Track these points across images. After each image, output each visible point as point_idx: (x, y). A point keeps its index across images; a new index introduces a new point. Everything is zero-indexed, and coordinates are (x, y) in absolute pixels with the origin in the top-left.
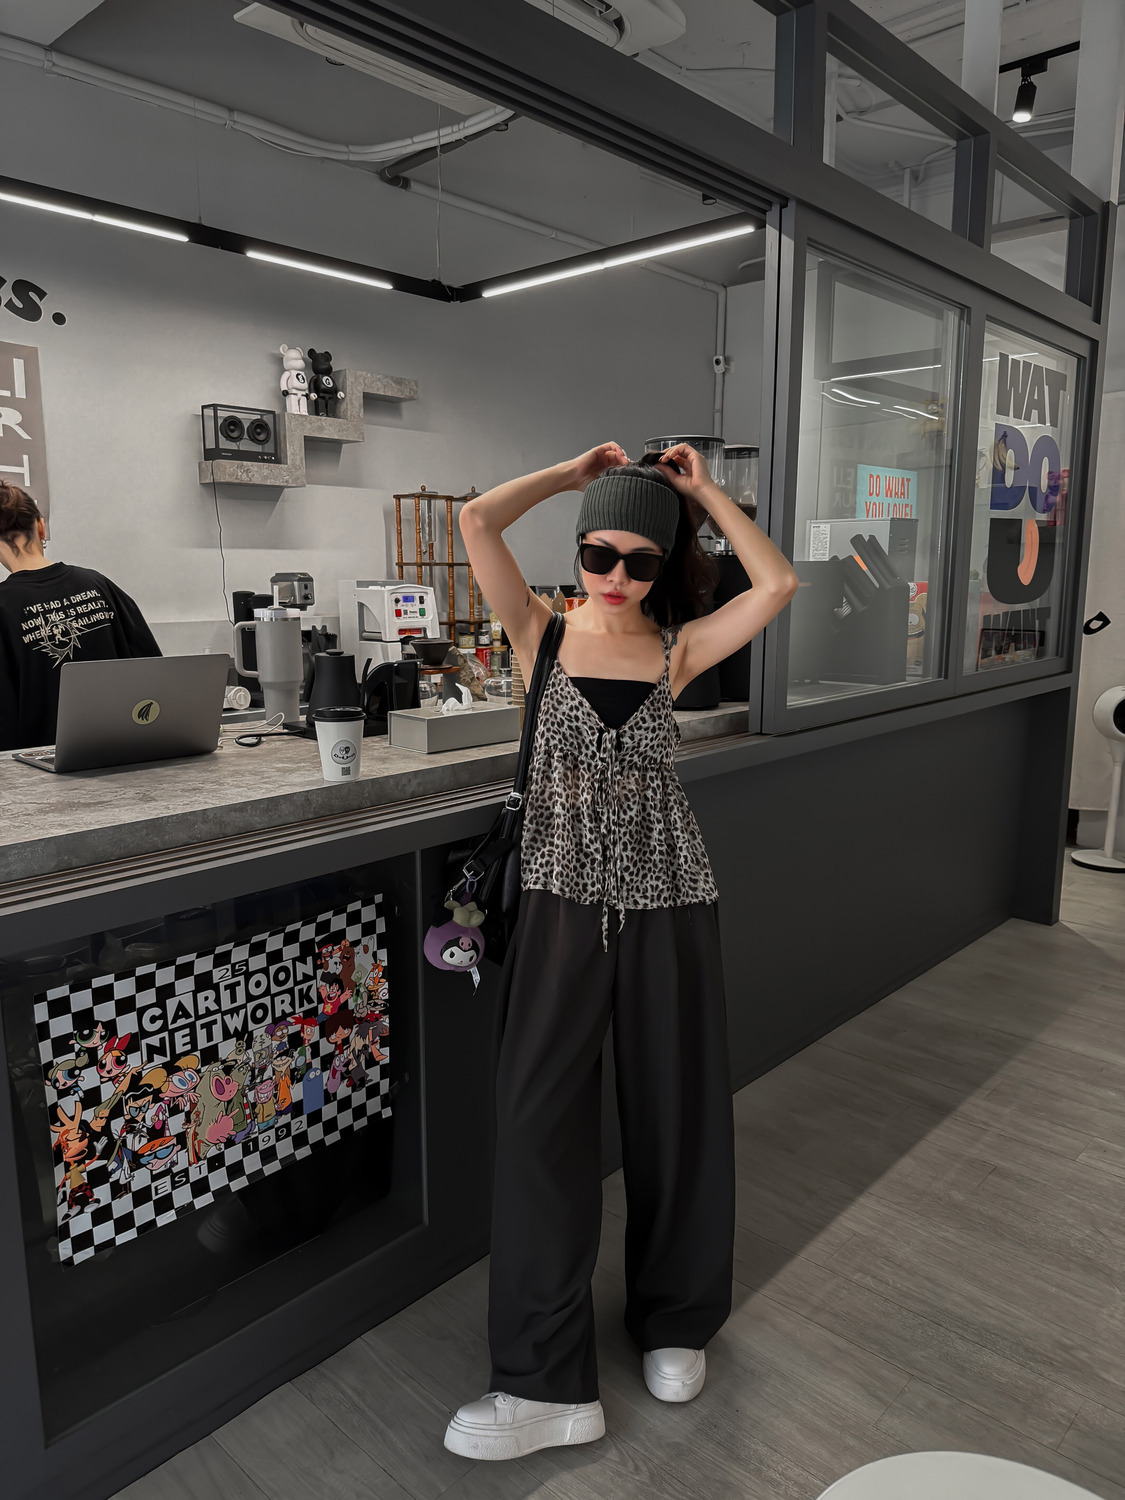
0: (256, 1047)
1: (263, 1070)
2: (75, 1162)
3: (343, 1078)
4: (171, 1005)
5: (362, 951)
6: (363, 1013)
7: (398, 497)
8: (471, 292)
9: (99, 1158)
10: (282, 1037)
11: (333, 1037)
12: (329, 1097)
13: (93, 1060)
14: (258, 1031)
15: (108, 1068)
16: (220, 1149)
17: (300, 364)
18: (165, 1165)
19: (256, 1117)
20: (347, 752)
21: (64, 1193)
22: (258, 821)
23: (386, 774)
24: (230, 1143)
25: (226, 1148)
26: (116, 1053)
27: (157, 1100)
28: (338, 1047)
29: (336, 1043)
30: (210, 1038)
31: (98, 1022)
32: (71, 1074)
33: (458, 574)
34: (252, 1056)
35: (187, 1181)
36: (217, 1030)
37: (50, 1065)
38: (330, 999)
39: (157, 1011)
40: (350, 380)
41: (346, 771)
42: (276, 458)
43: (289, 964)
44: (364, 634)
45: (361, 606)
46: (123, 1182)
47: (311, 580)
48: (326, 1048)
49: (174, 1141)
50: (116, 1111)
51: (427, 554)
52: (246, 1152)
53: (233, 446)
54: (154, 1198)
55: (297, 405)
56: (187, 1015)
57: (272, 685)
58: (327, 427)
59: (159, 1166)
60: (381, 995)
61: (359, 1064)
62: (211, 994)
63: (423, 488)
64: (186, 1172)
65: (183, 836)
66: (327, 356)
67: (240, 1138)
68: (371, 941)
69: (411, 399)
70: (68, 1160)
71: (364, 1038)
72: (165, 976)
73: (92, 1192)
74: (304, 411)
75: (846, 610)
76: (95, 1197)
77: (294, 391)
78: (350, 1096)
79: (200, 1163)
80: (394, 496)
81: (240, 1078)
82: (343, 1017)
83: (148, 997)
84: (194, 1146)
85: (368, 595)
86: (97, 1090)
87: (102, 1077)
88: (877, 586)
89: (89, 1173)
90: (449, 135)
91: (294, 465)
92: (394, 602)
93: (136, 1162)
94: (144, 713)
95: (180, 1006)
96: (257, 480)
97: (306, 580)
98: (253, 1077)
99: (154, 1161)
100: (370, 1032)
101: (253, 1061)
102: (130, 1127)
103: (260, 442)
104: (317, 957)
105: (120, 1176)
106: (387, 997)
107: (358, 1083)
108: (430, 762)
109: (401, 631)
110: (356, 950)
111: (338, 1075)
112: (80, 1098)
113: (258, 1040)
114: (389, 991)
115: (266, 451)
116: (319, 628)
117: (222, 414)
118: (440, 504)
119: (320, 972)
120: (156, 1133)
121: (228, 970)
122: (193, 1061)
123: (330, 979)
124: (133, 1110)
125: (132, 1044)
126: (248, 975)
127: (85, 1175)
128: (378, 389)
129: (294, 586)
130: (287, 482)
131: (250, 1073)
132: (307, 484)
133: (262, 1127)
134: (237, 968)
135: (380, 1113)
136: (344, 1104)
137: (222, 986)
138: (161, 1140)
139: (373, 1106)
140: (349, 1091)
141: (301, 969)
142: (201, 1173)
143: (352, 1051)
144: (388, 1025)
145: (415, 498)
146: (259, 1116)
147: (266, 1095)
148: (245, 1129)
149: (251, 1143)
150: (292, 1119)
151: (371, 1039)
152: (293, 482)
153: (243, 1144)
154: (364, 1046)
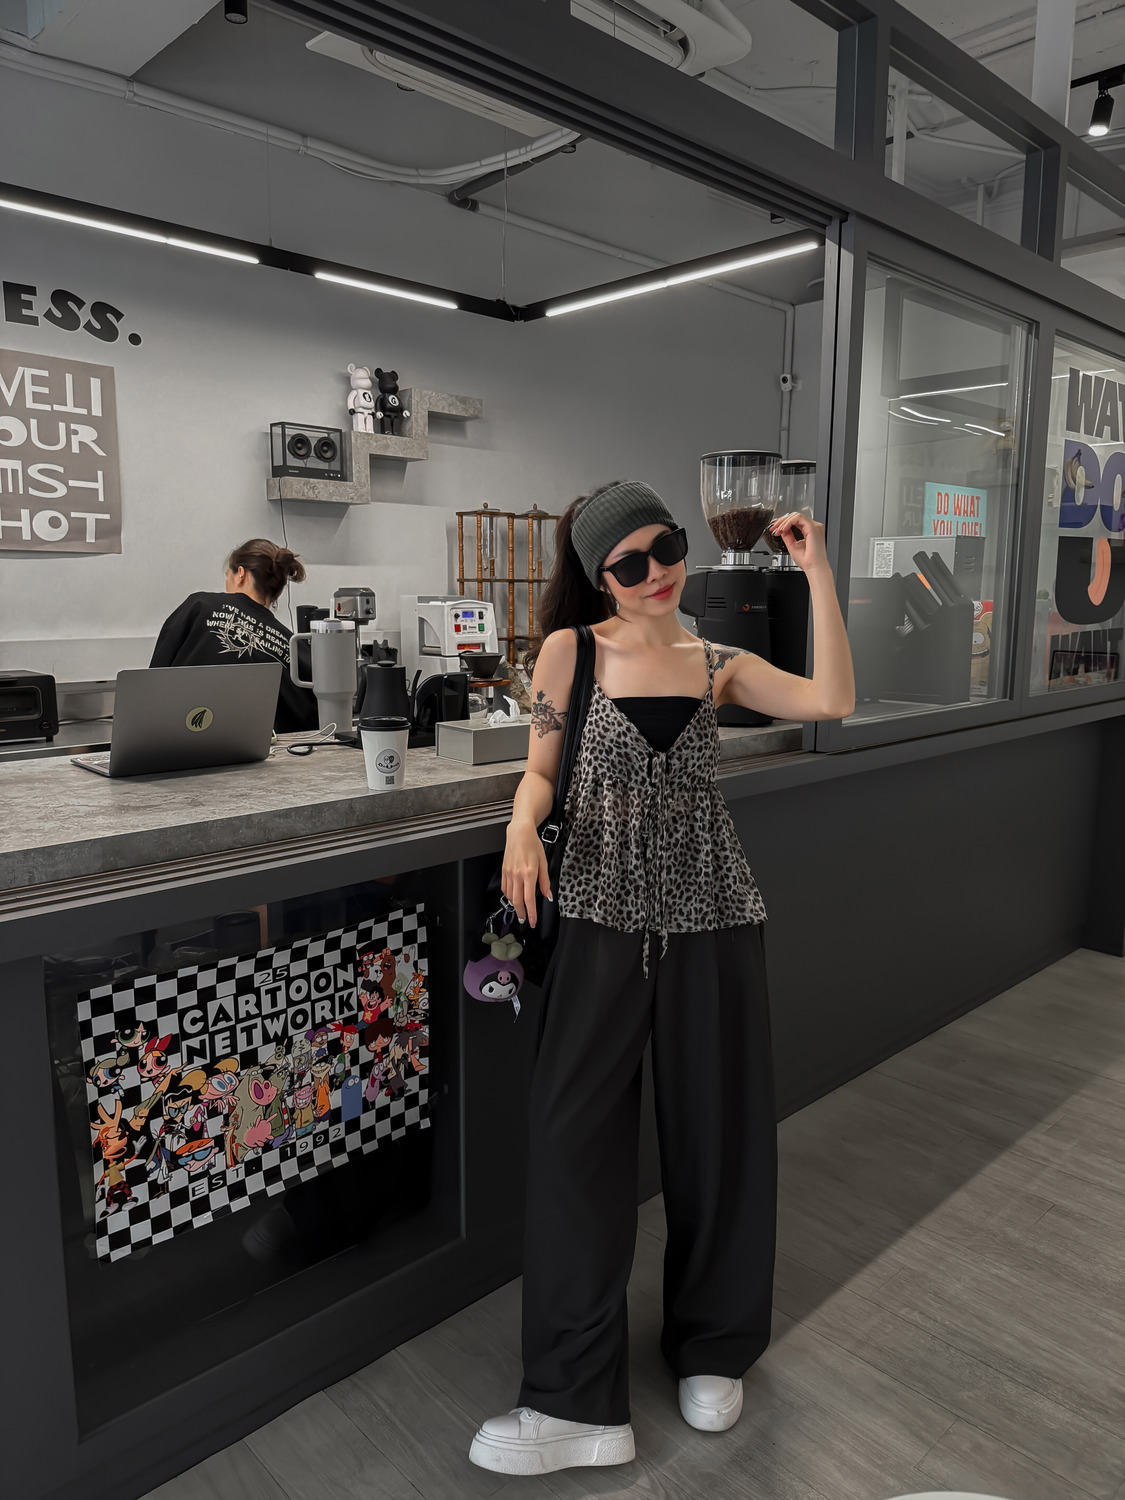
0: (296, 1052)
1: (302, 1076)
2: (114, 1160)
3: (382, 1087)
4: (212, 1007)
5: (403, 960)
6: (403, 1022)
7: (460, 515)
8: (534, 311)
9: (138, 1157)
10: (321, 1043)
11: (373, 1045)
12: (367, 1106)
13: (134, 1060)
14: (298, 1036)
15: (148, 1068)
16: (257, 1153)
17: (367, 383)
18: (203, 1166)
19: (294, 1123)
20: (391, 762)
21: (103, 1190)
22: (301, 827)
23: (429, 784)
24: (267, 1147)
25: (263, 1153)
26: (157, 1054)
27: (195, 1101)
28: (377, 1055)
29: (376, 1051)
30: (250, 1041)
31: (140, 1022)
32: (112, 1072)
33: (519, 591)
34: (291, 1061)
35: (224, 1184)
36: (257, 1034)
37: (91, 1063)
38: (370, 1006)
39: (198, 1014)
40: (415, 400)
41: (390, 781)
42: (342, 475)
43: (330, 971)
44: (424, 649)
45: (422, 621)
46: (160, 1181)
47: (373, 595)
48: (365, 1056)
49: (212, 1143)
50: (155, 1112)
51: (488, 570)
52: (284, 1157)
53: (299, 463)
54: (192, 1199)
55: (364, 424)
56: (228, 1019)
57: (326, 696)
58: (392, 446)
59: (197, 1167)
60: (421, 1005)
61: (398, 1073)
62: (252, 998)
63: (486, 506)
65: (228, 840)
66: (394, 376)
67: (278, 1142)
68: (412, 951)
69: (475, 418)
70: (107, 1158)
71: (404, 1048)
72: (206, 979)
73: (130, 1191)
74: (370, 429)
75: (908, 628)
76: (133, 1196)
77: (361, 410)
78: (389, 1105)
79: (238, 1166)
80: (457, 514)
81: (279, 1083)
82: (383, 1025)
83: (189, 999)
84: (231, 1149)
85: (427, 610)
86: (137, 1090)
87: (142, 1077)
88: (941, 604)
89: (128, 1172)
90: (516, 157)
91: (359, 483)
92: (453, 618)
93: (174, 1161)
94: (198, 720)
95: (221, 1009)
96: (324, 497)
97: (368, 595)
98: (292, 1083)
99: (191, 1163)
100: (410, 1041)
101: (292, 1066)
102: (169, 1128)
103: (326, 460)
104: (358, 964)
105: (159, 1175)
106: (427, 1007)
108: (475, 773)
109: (460, 646)
110: (397, 958)
111: (377, 1083)
112: (121, 1097)
113: (298, 1045)
114: (429, 1002)
115: (333, 468)
116: (380, 642)
117: (290, 432)
118: (502, 522)
119: (360, 980)
120: (195, 1134)
121: (269, 974)
122: (231, 1064)
123: (371, 987)
124: (172, 1111)
125: (172, 1045)
126: (289, 981)
127: (123, 1173)
128: (443, 408)
129: (356, 601)
130: (352, 499)
131: (289, 1078)
132: (372, 501)
133: (300, 1133)
134: (278, 973)
135: (418, 1124)
136: (383, 1113)
137: (263, 990)
138: (201, 1141)
139: (412, 1116)
140: (388, 1100)
141: (342, 976)
142: (238, 1176)
143: (392, 1060)
144: (428, 1035)
145: (477, 516)
146: (297, 1122)
147: (304, 1101)
148: (283, 1134)
149: (289, 1148)
150: (330, 1126)
151: (411, 1049)
152: (358, 499)
153: (280, 1149)
154: (404, 1055)
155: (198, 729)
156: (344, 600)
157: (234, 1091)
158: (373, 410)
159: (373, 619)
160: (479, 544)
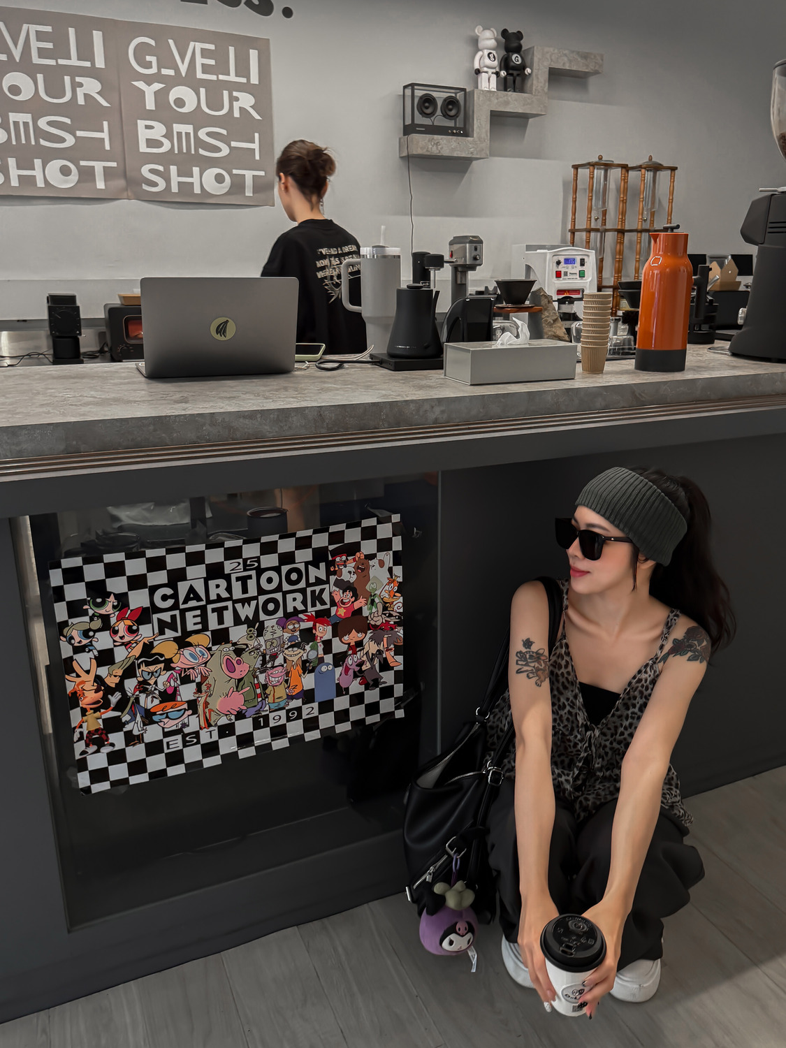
0: (268, 635)
1: (274, 657)
2: (91, 709)
3: (355, 676)
4: (183, 588)
5: (377, 565)
6: (379, 620)
7: (576, 167)
9: (114, 710)
10: (294, 630)
11: (346, 638)
12: (341, 691)
13: (106, 625)
14: (270, 622)
15: (121, 634)
16: (230, 720)
18: (177, 725)
19: (267, 697)
21: (81, 733)
22: (268, 429)
24: (240, 716)
25: (236, 720)
26: (129, 622)
27: (168, 668)
28: (350, 647)
29: (349, 644)
30: (221, 621)
31: (110, 593)
32: (86, 634)
33: (630, 242)
34: (262, 642)
35: (198, 742)
36: (228, 617)
37: (65, 624)
38: (343, 603)
39: (169, 591)
40: (537, 57)
42: (465, 132)
43: (302, 567)
45: (528, 266)
46: (136, 732)
47: (481, 242)
48: (338, 646)
49: (185, 706)
50: (130, 672)
51: (600, 221)
52: (257, 726)
53: (427, 121)
54: (166, 751)
55: (488, 83)
56: (199, 599)
57: (370, 320)
58: (514, 102)
59: (171, 725)
60: (395, 608)
61: (373, 667)
62: (223, 583)
63: (600, 158)
64: (197, 734)
65: (191, 436)
66: (519, 36)
67: (251, 712)
68: (387, 557)
69: (596, 73)
70: (84, 706)
71: (379, 644)
72: (176, 561)
73: (108, 737)
74: (493, 85)
76: (110, 741)
77: (485, 69)
78: (363, 693)
79: (211, 729)
80: (573, 166)
81: (251, 661)
82: (357, 620)
83: (158, 577)
84: (205, 713)
85: (534, 258)
86: (111, 652)
87: (114, 641)
89: (105, 721)
91: (479, 138)
92: (555, 264)
93: (149, 718)
94: (221, 329)
95: (192, 589)
96: (445, 152)
97: (476, 242)
98: (264, 662)
99: (166, 720)
100: (385, 639)
101: (264, 647)
102: (143, 687)
103: (450, 117)
104: (329, 564)
105: (135, 727)
106: (401, 610)
109: (560, 292)
110: (371, 563)
111: (351, 672)
112: (95, 656)
113: (270, 629)
114: (403, 606)
115: (456, 125)
117: (419, 93)
118: (615, 174)
119: (333, 579)
120: (168, 697)
121: (239, 564)
122: (204, 639)
123: (345, 586)
124: (145, 674)
125: (144, 616)
126: (260, 571)
127: (100, 721)
128: (564, 64)
129: (466, 248)
130: (472, 153)
131: (261, 658)
132: (491, 156)
133: (273, 706)
134: (248, 563)
135: (393, 713)
136: (357, 699)
137: (233, 577)
138: (174, 703)
139: (387, 706)
140: (361, 689)
141: (314, 573)
142: (211, 737)
143: (366, 653)
144: (402, 636)
145: (591, 168)
146: (270, 697)
147: (277, 679)
148: (255, 706)
149: (262, 719)
150: (303, 704)
151: (386, 646)
152: (477, 154)
153: (253, 719)
154: (378, 651)
155: (223, 338)
156: (456, 247)
157: (206, 663)
158: (498, 70)
159: (480, 265)
160: (590, 195)
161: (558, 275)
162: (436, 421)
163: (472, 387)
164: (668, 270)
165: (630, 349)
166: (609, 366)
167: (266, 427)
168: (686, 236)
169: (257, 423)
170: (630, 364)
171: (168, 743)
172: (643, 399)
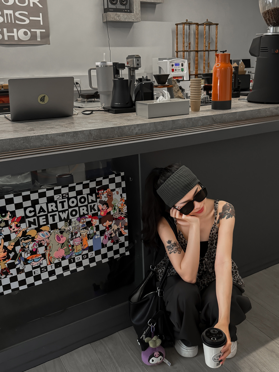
0: (73, 225)
1: (76, 234)
2: (2, 260)
4: (38, 207)
5: (116, 193)
6: (117, 216)
7: (177, 25)
9: (12, 259)
10: (83, 222)
11: (105, 224)
12: (103, 246)
13: (7, 225)
14: (74, 219)
15: (13, 228)
16: (59, 260)
18: (38, 264)
19: (74, 250)
24: (63, 259)
25: (62, 260)
26: (16, 223)
27: (33, 241)
28: (106, 228)
29: (106, 226)
30: (54, 220)
31: (8, 211)
34: (71, 228)
35: (47, 271)
36: (57, 218)
38: (103, 210)
39: (32, 209)
42: (130, 11)
43: (86, 196)
45: (160, 68)
46: (21, 268)
47: (140, 57)
48: (102, 228)
49: (41, 256)
50: (17, 244)
51: (188, 47)
52: (70, 262)
53: (114, 7)
54: (34, 275)
56: (45, 212)
57: (102, 93)
59: (35, 264)
60: (124, 211)
61: (116, 235)
62: (54, 204)
63: (187, 20)
64: (46, 267)
65: (38, 144)
67: (68, 257)
68: (120, 190)
71: (118, 226)
72: (34, 196)
73: (10, 271)
76: (11, 273)
78: (112, 246)
79: (52, 265)
81: (66, 236)
82: (109, 217)
83: (28, 204)
84: (49, 258)
85: (163, 63)
86: (9, 235)
87: (11, 231)
89: (8, 264)
91: (136, 13)
92: (171, 66)
93: (26, 262)
94: (43, 99)
95: (41, 208)
96: (123, 20)
97: (138, 58)
98: (72, 236)
99: (33, 262)
100: (120, 224)
101: (72, 230)
102: (23, 249)
103: (123, 5)
104: (97, 194)
105: (21, 266)
106: (126, 211)
107: (116, 242)
110: (113, 193)
111: (107, 238)
112: (3, 238)
113: (74, 222)
114: (127, 209)
115: (126, 8)
116: (145, 77)
118: (193, 27)
119: (98, 200)
120: (33, 253)
121: (60, 196)
122: (47, 228)
123: (103, 203)
124: (24, 244)
125: (22, 220)
126: (69, 199)
127: (6, 265)
129: (134, 60)
130: (133, 20)
131: (71, 234)
132: (142, 20)
133: (77, 254)
134: (64, 196)
135: (125, 253)
136: (110, 249)
137: (58, 202)
138: (36, 255)
139: (122, 250)
140: (112, 244)
141: (90, 198)
142: (52, 268)
143: (113, 230)
144: (127, 222)
145: (184, 25)
146: (75, 250)
147: (77, 243)
148: (69, 254)
149: (72, 259)
150: (89, 252)
151: (121, 226)
152: (136, 20)
153: (69, 259)
154: (118, 228)
155: (43, 103)
156: (130, 60)
157: (48, 238)
159: (140, 67)
160: (184, 36)
161: (173, 70)
162: (137, 134)
163: (149, 119)
164: (223, 69)
165: (208, 101)
166: (202, 108)
167: (69, 139)
168: (229, 54)
169: (65, 138)
170: (209, 107)
171: (34, 272)
172: (217, 121)
